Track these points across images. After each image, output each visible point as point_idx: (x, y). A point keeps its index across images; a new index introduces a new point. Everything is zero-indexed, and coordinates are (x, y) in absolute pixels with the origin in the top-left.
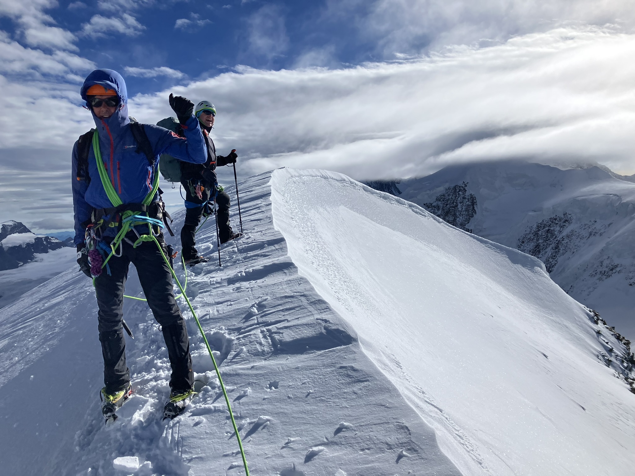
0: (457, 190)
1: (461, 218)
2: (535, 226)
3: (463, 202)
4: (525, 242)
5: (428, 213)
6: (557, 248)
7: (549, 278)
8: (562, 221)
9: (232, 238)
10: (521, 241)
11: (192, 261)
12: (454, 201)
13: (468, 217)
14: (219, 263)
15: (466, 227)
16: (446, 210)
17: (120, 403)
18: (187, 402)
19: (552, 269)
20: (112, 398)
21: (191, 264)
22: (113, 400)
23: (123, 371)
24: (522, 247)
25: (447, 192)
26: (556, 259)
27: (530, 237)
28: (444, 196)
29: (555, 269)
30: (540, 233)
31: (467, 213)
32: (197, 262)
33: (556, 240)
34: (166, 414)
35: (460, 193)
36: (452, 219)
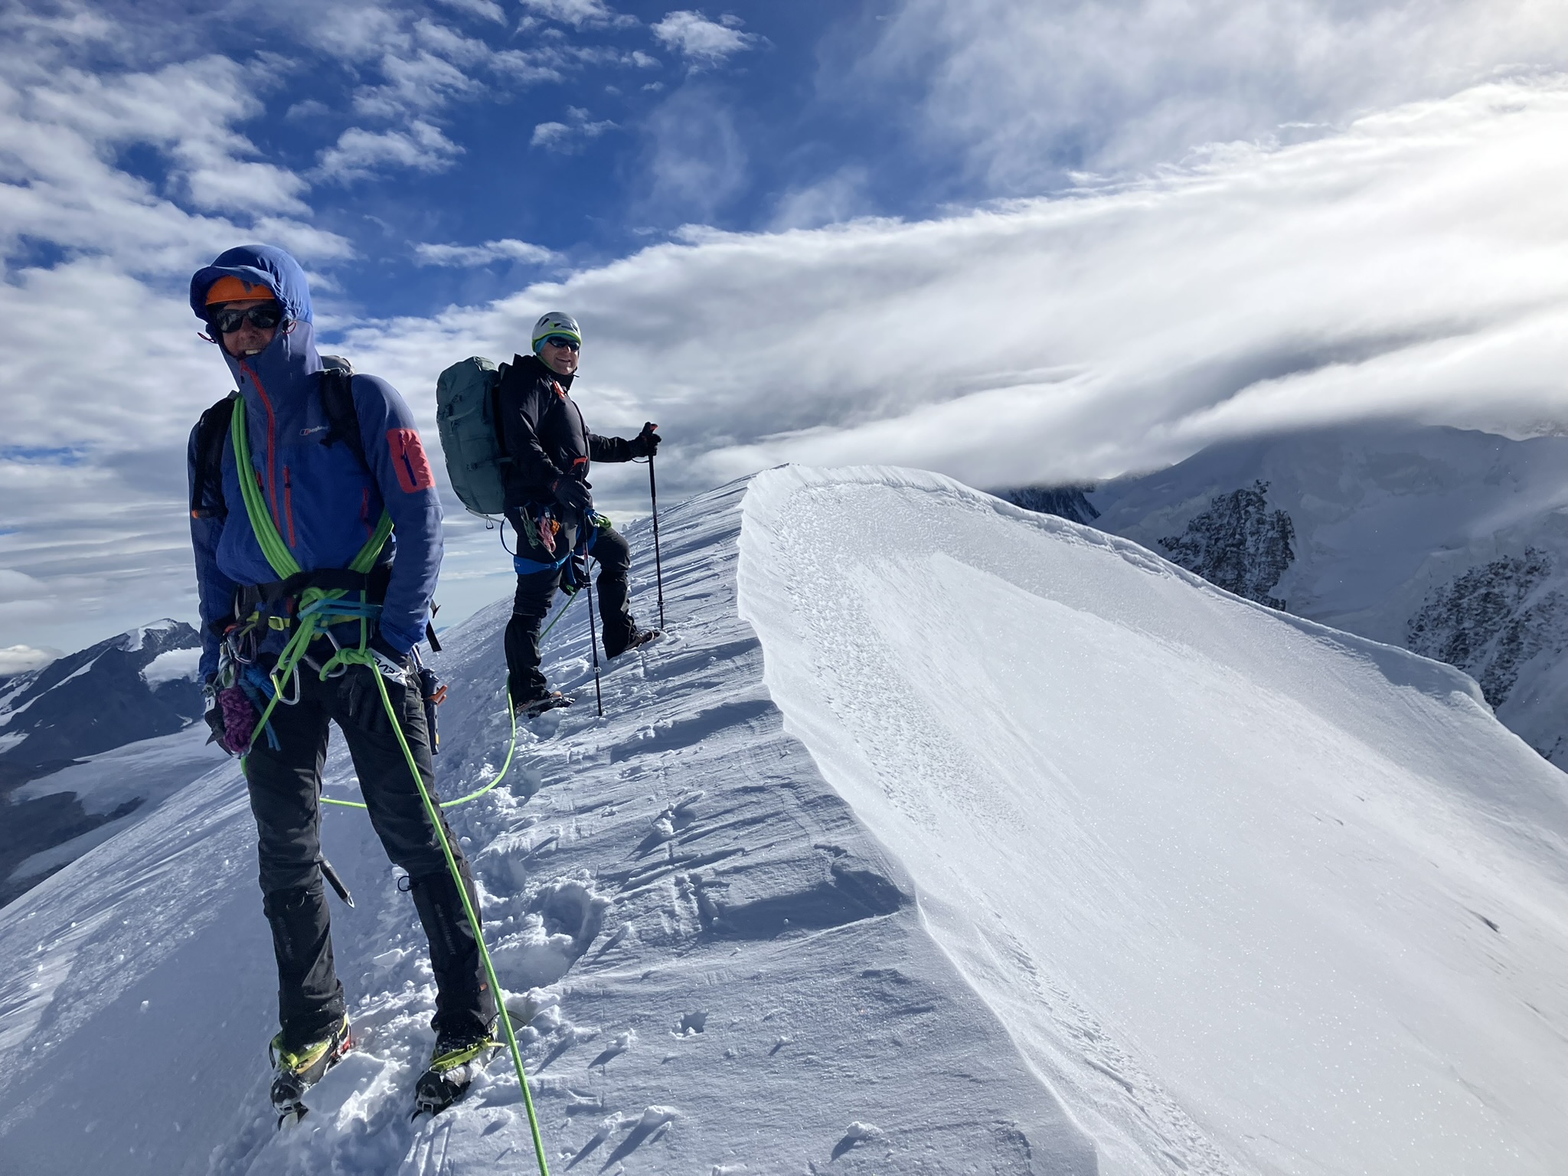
0: (1241, 502)
1: (1257, 572)
2: (1451, 586)
3: (1258, 532)
4: (1426, 629)
5: (1164, 563)
6: (1513, 641)
7: (1493, 718)
8: (1524, 570)
9: (635, 643)
10: (1414, 625)
11: (532, 704)
12: (1235, 529)
13: (1273, 570)
14: (597, 708)
15: (1271, 594)
16: (1216, 554)
17: (316, 1072)
18: (477, 1068)
19: (1505, 694)
20: (294, 1060)
21: (532, 712)
22: (297, 1067)
23: (327, 991)
24: (1419, 641)
25: (1216, 508)
26: (1513, 669)
27: (1440, 615)
28: (1208, 517)
29: (1511, 694)
30: (1465, 602)
31: (1269, 559)
32: (546, 707)
33: (1509, 618)
34: (420, 1103)
35: (1251, 509)
36: (1233, 577)
